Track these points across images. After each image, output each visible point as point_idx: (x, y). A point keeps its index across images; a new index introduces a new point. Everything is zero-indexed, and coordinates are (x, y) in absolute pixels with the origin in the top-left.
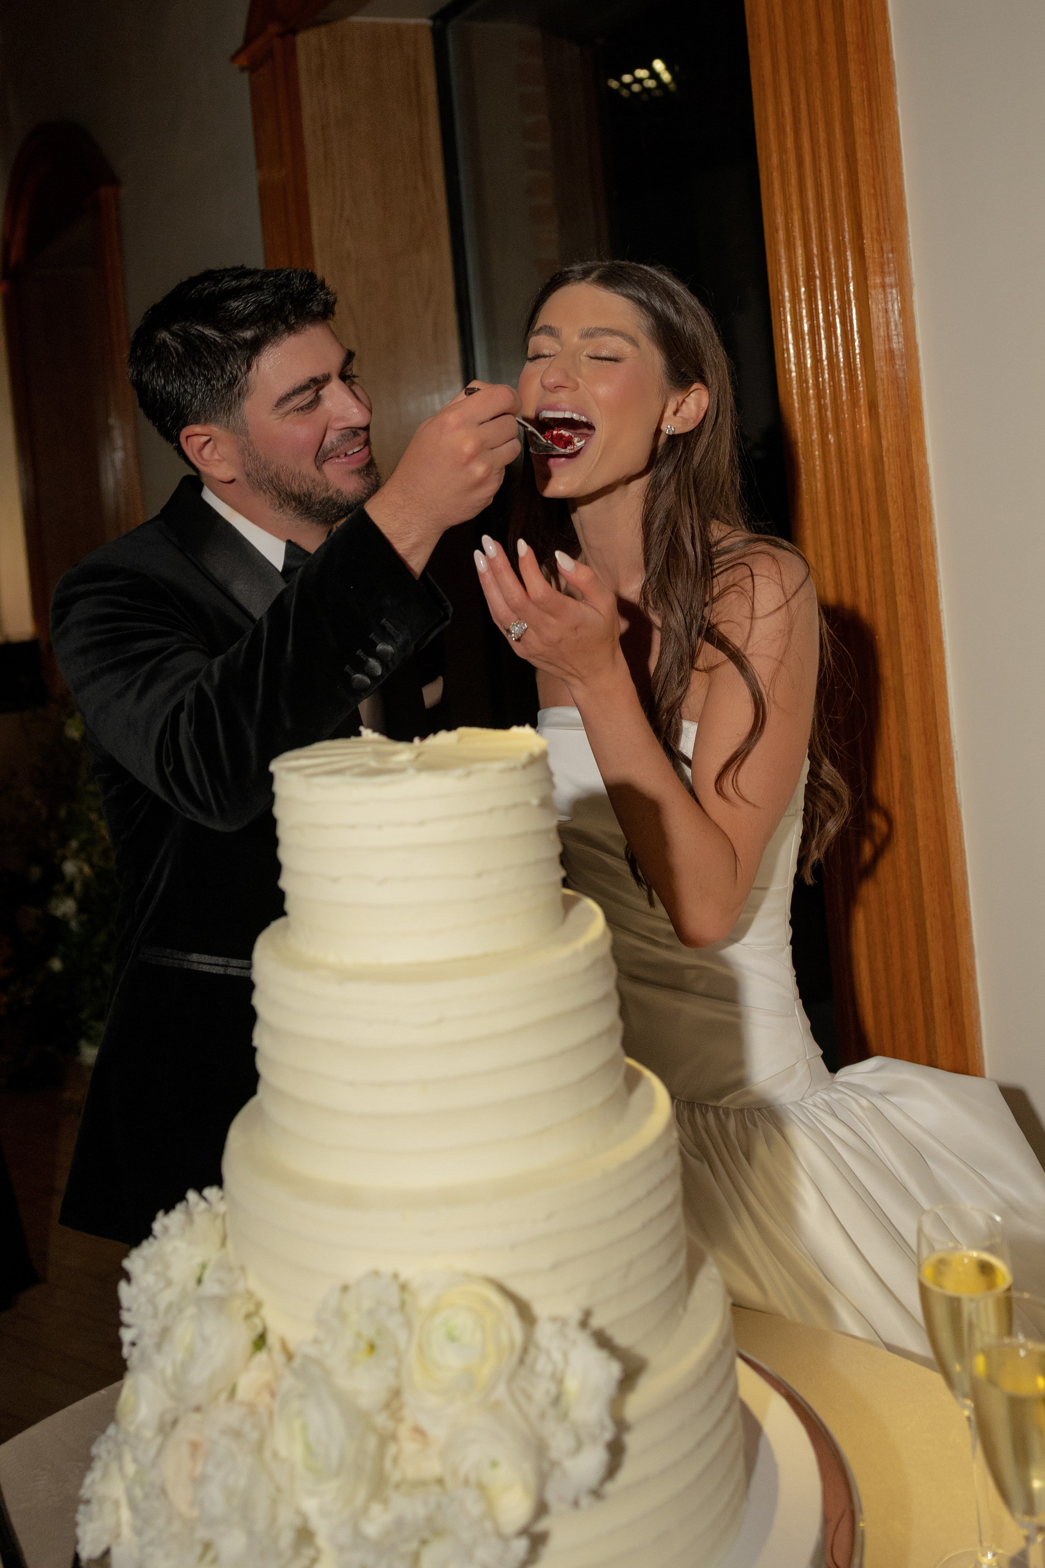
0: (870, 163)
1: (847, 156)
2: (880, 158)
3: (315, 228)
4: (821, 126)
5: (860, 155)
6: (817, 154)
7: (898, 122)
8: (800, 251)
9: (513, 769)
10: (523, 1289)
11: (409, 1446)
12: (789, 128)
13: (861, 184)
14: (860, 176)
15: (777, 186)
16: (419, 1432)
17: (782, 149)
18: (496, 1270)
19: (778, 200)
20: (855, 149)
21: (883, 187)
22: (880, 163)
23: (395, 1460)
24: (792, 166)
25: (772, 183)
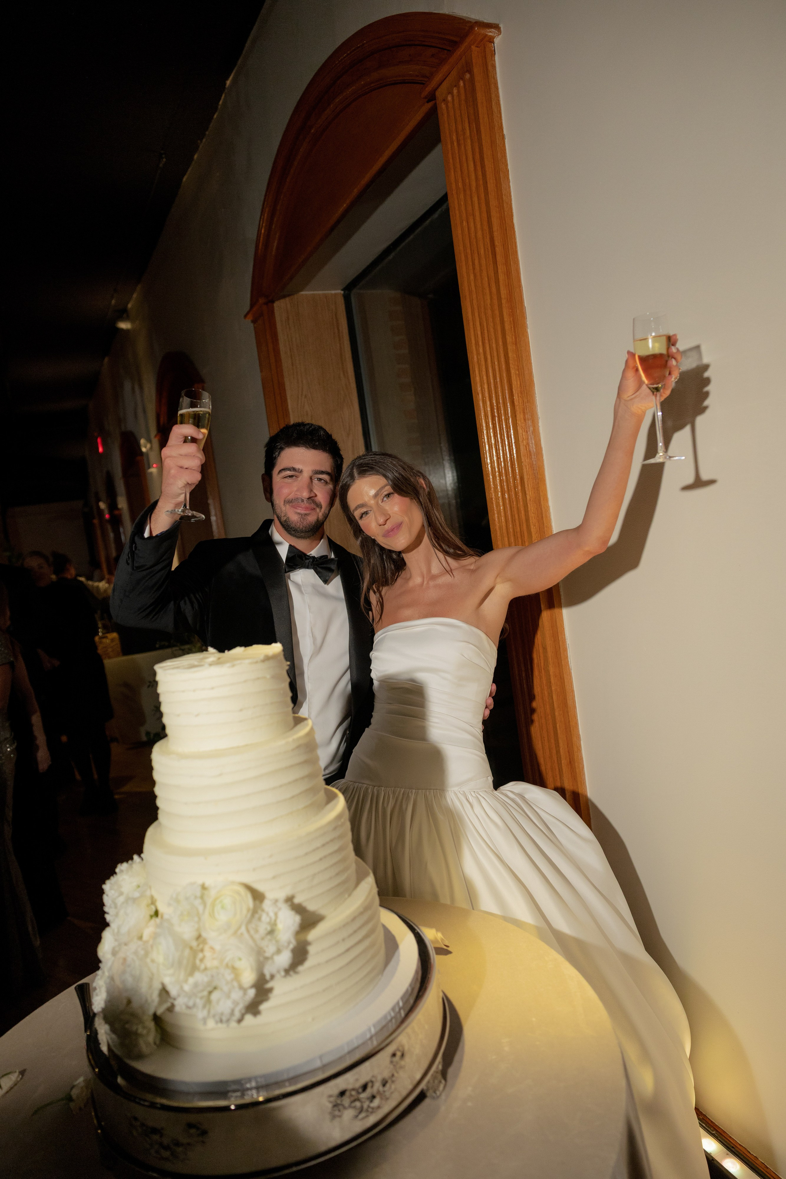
0: (516, 358)
1: (505, 356)
2: (520, 356)
3: (289, 401)
4: (494, 341)
5: (510, 355)
6: (492, 356)
7: (528, 337)
8: (488, 403)
9: (257, 662)
10: (260, 887)
11: (208, 953)
12: (480, 343)
13: (511, 369)
14: (511, 365)
15: (477, 372)
16: (212, 948)
17: (478, 354)
18: (248, 879)
19: (478, 378)
20: (507, 351)
21: (522, 370)
22: (520, 358)
23: (202, 960)
24: (483, 363)
25: (475, 371)
